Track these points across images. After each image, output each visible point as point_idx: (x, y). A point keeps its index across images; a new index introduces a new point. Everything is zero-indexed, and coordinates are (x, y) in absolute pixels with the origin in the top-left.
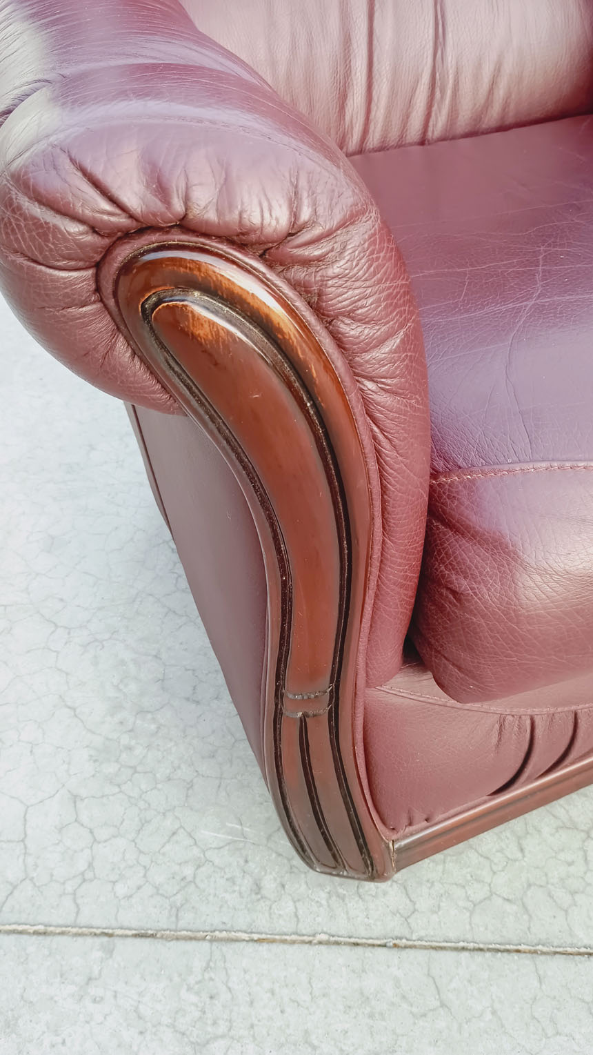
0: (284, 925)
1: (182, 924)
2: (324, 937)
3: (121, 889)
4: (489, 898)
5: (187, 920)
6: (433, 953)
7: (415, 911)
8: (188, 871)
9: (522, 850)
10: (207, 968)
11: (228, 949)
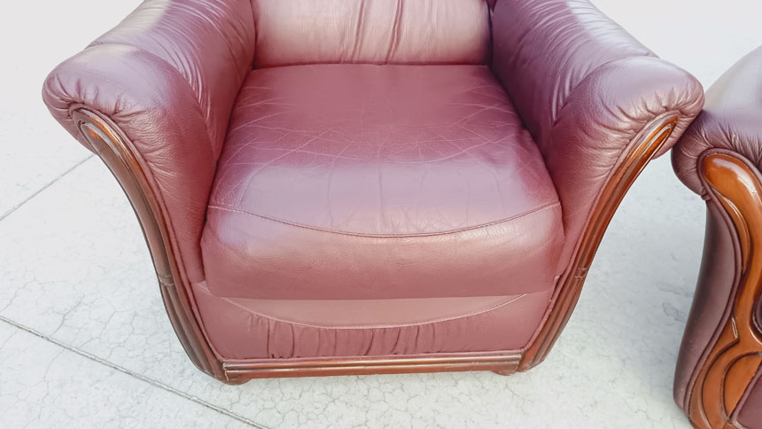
0: (183, 389)
1: (145, 374)
2: (195, 399)
3: (131, 354)
4: (271, 409)
5: (148, 374)
6: (233, 419)
7: (238, 402)
8: (160, 356)
9: (300, 396)
10: (144, 393)
11: (155, 389)
